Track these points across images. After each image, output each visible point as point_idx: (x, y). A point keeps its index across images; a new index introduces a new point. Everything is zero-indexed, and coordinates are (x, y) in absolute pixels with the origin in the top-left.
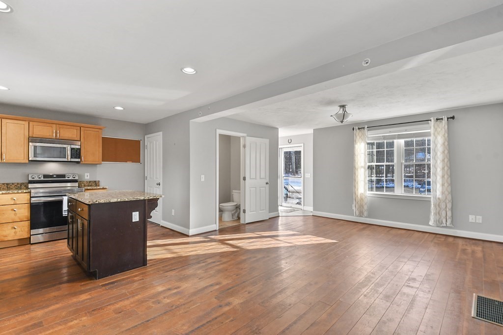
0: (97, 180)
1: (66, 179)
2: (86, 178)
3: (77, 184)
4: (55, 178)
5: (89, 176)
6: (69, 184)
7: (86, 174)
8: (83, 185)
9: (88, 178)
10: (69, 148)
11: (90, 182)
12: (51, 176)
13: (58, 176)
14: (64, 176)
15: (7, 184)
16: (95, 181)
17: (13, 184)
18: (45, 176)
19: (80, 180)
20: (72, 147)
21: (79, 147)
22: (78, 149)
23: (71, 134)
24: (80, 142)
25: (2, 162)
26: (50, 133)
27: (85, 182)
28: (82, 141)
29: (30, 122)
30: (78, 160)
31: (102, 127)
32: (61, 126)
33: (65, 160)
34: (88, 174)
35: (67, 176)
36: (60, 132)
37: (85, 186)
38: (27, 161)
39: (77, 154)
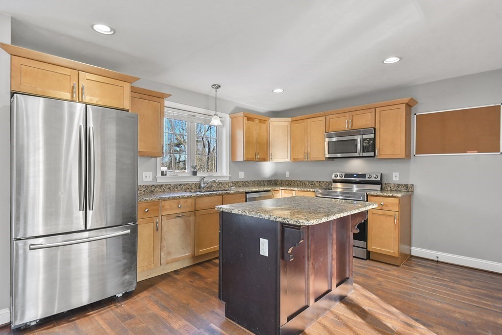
0: (410, 182)
1: (367, 179)
2: (394, 179)
3: (378, 187)
4: (355, 177)
5: (398, 177)
7: (394, 174)
8: (389, 189)
9: (397, 179)
10: (359, 138)
11: (399, 185)
12: (351, 175)
13: (359, 176)
14: (364, 176)
15: (320, 182)
16: (407, 185)
17: (323, 182)
18: (347, 175)
19: (385, 181)
20: (365, 137)
21: (372, 136)
22: (371, 139)
23: (364, 120)
24: (375, 129)
25: (306, 160)
26: (343, 124)
27: (392, 186)
28: (376, 127)
29: (327, 117)
30: (372, 154)
31: (406, 100)
32: (354, 113)
33: (356, 155)
34: (397, 174)
35: (368, 176)
36: (352, 121)
37: (391, 191)
38: (324, 159)
39: (370, 147)
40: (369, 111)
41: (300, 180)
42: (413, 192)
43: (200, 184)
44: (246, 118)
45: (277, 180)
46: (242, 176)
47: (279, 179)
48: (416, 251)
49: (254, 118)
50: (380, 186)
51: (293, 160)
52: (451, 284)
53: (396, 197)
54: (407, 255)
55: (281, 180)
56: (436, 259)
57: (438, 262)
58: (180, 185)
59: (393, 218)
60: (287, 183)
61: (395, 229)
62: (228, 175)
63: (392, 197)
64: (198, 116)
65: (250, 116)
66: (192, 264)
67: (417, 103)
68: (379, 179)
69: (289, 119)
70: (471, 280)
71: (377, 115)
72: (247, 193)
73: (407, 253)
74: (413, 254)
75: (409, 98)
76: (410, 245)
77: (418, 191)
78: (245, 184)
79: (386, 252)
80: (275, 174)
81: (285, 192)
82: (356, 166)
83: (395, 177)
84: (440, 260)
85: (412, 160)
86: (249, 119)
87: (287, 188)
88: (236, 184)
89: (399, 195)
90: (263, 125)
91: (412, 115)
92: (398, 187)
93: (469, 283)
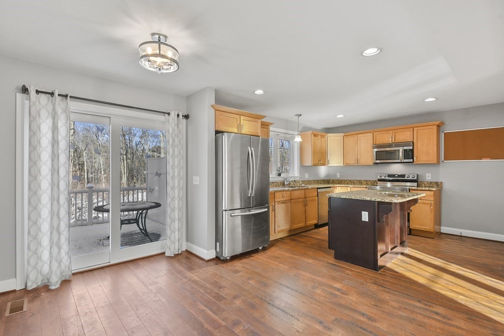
0: (439, 180)
1: (406, 178)
2: (427, 178)
3: (416, 184)
4: (396, 177)
5: (430, 176)
6: (408, 184)
7: (427, 175)
8: (423, 185)
9: (430, 178)
10: (401, 149)
11: (431, 183)
12: (393, 176)
13: (399, 176)
14: (403, 176)
15: (366, 181)
16: (437, 183)
17: (370, 181)
18: (389, 176)
19: (420, 180)
20: (405, 148)
21: (411, 148)
22: (410, 150)
23: (405, 136)
24: (413, 143)
25: (358, 165)
26: (387, 138)
27: (426, 183)
28: (414, 142)
29: (374, 133)
30: (412, 160)
31: (437, 123)
32: (396, 131)
33: (399, 161)
34: (430, 175)
35: (407, 176)
36: (395, 137)
37: (425, 187)
38: (372, 164)
39: (409, 155)
40: (408, 129)
41: (350, 179)
42: (442, 187)
43: (284, 183)
44: (313, 135)
45: (330, 180)
46: (307, 177)
47: (331, 178)
48: (444, 229)
49: (317, 135)
50: (416, 183)
51: (345, 164)
52: (473, 248)
53: (431, 191)
54: (438, 233)
55: (333, 180)
56: (460, 234)
57: (461, 236)
58: (273, 183)
59: (429, 206)
60: (338, 182)
61: (431, 213)
62: (299, 176)
63: (429, 190)
64: (281, 135)
65: (315, 133)
66: (288, 235)
67: (445, 124)
68: (416, 178)
69: (343, 134)
70: (487, 246)
71: (415, 133)
72: (318, 188)
73: (439, 231)
74: (442, 231)
75: (439, 122)
76: (440, 225)
77: (446, 186)
78: (309, 182)
79: (424, 229)
80: (328, 175)
81: (341, 189)
82: (397, 169)
83: (428, 177)
84: (463, 235)
85: (441, 164)
86: (315, 135)
87: (343, 185)
88: (303, 182)
89: (434, 189)
90: (323, 139)
91: (441, 133)
92: (431, 184)
93: (486, 247)
